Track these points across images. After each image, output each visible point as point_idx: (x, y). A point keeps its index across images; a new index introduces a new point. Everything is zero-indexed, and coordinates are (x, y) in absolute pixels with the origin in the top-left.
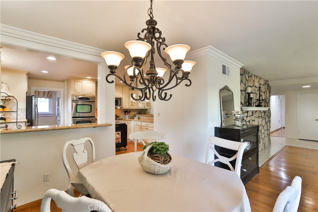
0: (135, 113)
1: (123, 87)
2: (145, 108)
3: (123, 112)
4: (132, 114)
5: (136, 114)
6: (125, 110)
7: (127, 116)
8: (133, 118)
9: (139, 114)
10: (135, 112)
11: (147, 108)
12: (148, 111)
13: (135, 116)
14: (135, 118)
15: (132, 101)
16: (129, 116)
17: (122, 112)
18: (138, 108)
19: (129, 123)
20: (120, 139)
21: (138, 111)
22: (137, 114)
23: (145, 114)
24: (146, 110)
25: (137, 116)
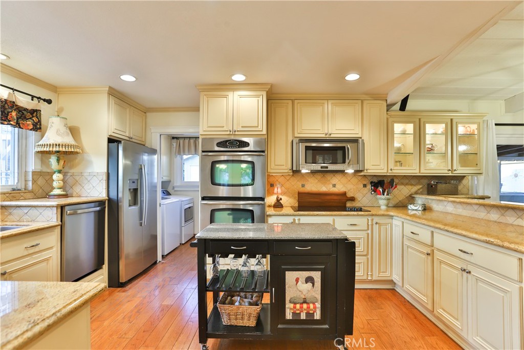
0: (415, 189)
1: (365, 102)
2: (452, 170)
3: (369, 186)
4: (402, 191)
5: (416, 193)
6: (375, 180)
7: (382, 200)
8: (402, 206)
9: (429, 194)
10: (412, 185)
11: (460, 170)
12: (464, 181)
13: (411, 199)
14: (411, 207)
15: (399, 149)
16: (388, 199)
17: (365, 186)
18: (424, 171)
19: (386, 224)
20: (318, 305)
21: (425, 182)
22: (422, 194)
23: (454, 192)
24: (461, 178)
25: (421, 199)
